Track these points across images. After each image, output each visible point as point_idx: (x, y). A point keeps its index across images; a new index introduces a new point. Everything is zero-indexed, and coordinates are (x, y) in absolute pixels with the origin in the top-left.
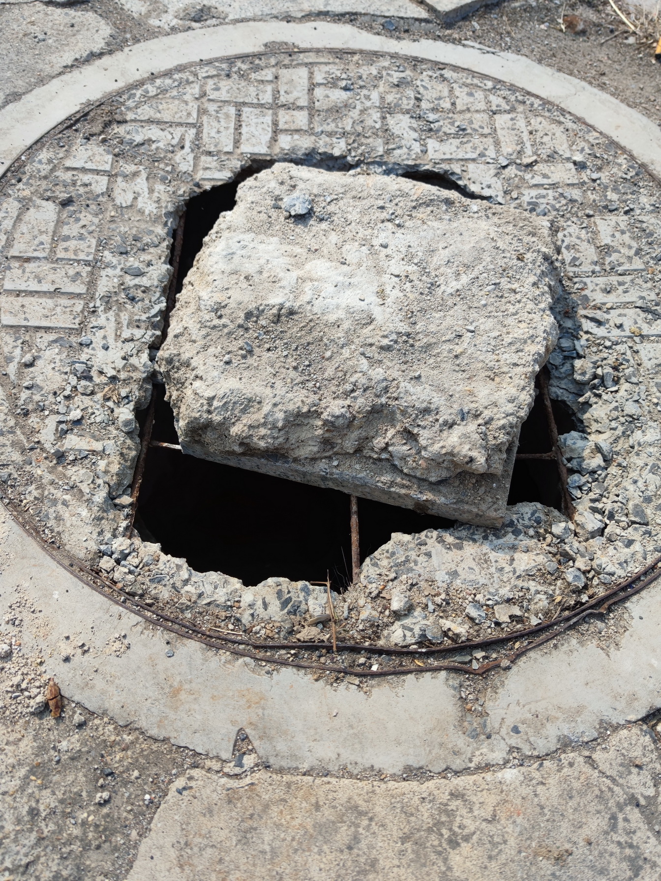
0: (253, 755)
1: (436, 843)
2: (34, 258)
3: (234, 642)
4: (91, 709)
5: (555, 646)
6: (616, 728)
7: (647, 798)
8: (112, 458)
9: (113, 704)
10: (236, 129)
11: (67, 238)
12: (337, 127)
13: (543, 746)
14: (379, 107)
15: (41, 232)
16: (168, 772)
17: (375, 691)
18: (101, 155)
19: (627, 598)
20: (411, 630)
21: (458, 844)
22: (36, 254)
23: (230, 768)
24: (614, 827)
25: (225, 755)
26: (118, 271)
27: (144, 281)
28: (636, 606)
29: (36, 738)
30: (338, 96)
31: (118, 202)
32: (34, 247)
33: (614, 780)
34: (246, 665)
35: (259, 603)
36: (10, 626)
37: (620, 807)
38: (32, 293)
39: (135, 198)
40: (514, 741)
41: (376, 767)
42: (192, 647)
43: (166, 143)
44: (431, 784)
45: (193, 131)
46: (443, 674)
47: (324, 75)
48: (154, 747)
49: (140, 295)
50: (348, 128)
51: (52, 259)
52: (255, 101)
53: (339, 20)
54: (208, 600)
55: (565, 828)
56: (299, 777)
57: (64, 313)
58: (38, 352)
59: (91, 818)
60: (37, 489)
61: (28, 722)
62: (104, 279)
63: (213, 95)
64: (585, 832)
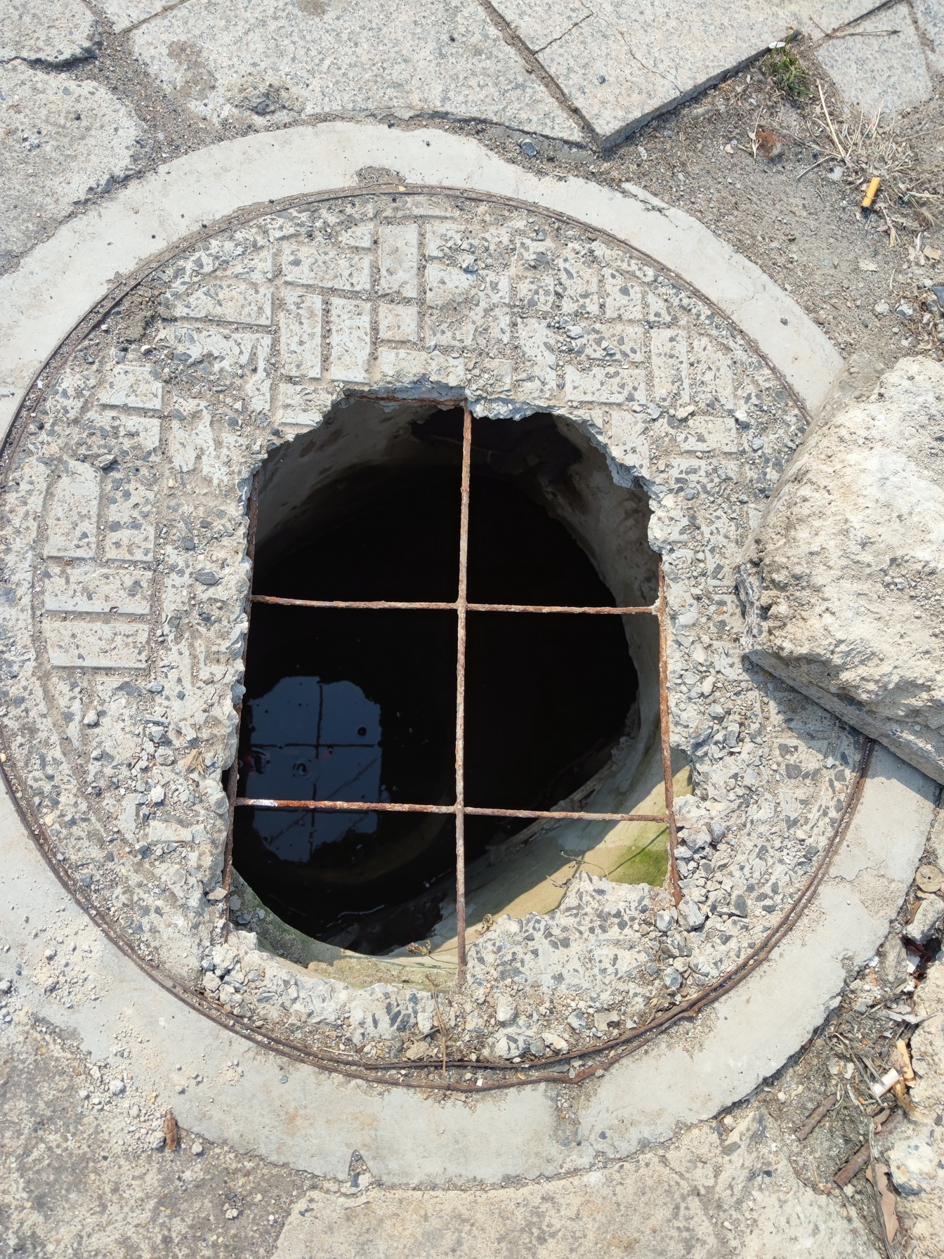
0: (367, 1175)
1: (527, 1241)
2: (78, 559)
3: (347, 1063)
4: (211, 1139)
5: (646, 1052)
6: (689, 1128)
7: (706, 1188)
8: (203, 847)
9: (232, 1133)
10: (324, 337)
11: (116, 527)
12: (454, 338)
13: (625, 1148)
14: (508, 305)
15: (82, 517)
16: (289, 1194)
17: (480, 1105)
18: (148, 382)
19: (716, 999)
20: (515, 1041)
21: (545, 1240)
22: (80, 553)
23: (347, 1188)
24: (676, 1215)
25: (341, 1176)
26: (186, 579)
27: (219, 592)
28: (723, 1007)
29: (160, 1171)
30: (458, 281)
31: (176, 464)
32: (75, 542)
33: (681, 1175)
34: (358, 1087)
35: (369, 1021)
36: (118, 1057)
37: (684, 1198)
38: (81, 615)
39: (198, 457)
40: (601, 1145)
41: (479, 1178)
42: (305, 1071)
43: (232, 361)
44: (525, 1190)
45: (267, 340)
46: (543, 1085)
47: (439, 242)
48: (274, 1171)
49: (216, 613)
50: (468, 342)
51: (99, 560)
52: (348, 287)
53: (461, 128)
54: (318, 1020)
55: (636, 1219)
56: (410, 1192)
57: (127, 645)
58: (102, 705)
59: (220, 1240)
60: (124, 893)
61: (150, 1156)
62: (171, 591)
63: (292, 274)
64: (653, 1222)
